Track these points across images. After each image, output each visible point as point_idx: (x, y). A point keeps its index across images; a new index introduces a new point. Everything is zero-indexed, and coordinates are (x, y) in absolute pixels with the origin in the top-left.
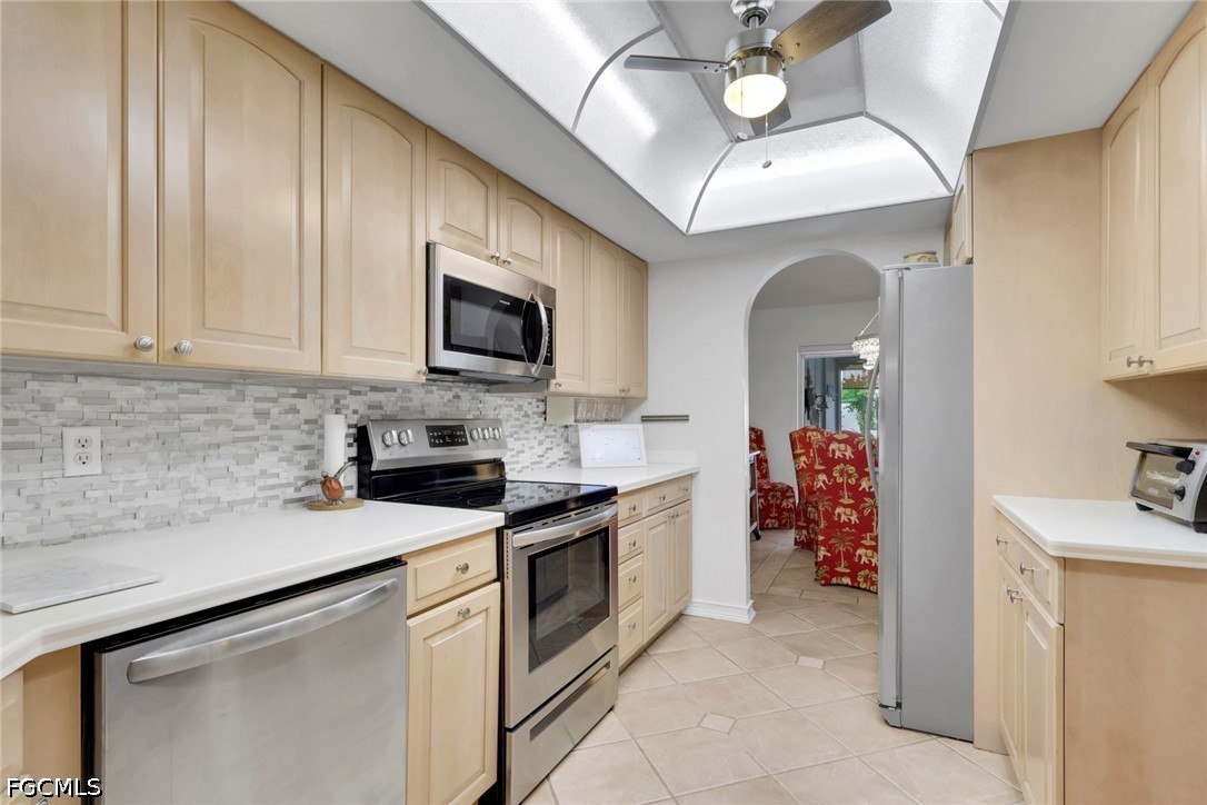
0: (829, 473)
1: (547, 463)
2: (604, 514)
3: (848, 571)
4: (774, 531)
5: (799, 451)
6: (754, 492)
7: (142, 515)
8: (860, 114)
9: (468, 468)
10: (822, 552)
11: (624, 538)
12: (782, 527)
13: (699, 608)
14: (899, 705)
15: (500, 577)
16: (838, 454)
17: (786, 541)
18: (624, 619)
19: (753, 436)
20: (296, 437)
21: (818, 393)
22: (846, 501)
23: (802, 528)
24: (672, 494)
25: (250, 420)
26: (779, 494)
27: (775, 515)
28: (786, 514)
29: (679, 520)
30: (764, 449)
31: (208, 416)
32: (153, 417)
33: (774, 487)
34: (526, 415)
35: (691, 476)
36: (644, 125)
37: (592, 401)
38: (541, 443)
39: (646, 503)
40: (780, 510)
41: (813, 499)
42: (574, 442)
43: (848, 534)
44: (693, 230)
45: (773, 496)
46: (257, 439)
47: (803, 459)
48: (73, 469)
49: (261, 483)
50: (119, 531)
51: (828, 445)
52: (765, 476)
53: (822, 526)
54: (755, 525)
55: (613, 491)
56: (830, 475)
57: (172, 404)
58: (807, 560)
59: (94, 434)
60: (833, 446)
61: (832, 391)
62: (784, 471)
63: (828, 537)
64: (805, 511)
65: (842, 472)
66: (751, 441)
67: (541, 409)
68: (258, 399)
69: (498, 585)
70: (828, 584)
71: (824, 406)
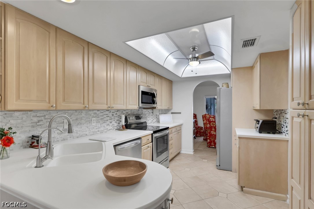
0: (210, 124)
1: (153, 122)
2: (167, 132)
3: (214, 144)
4: (199, 137)
5: (204, 119)
6: (194, 128)
7: (100, 131)
8: (213, 59)
9: (142, 123)
10: (208, 141)
11: (170, 136)
12: (201, 136)
13: (183, 151)
14: (220, 166)
15: (152, 142)
16: (212, 120)
17: (201, 139)
18: (170, 151)
19: (194, 116)
20: (117, 118)
21: (209, 105)
22: (213, 130)
23: (205, 136)
24: (178, 128)
25: (111, 116)
26: (200, 129)
27: (199, 133)
28: (202, 133)
29: (179, 133)
30: (197, 119)
31: (107, 115)
32: (101, 116)
33: (199, 127)
34: (150, 113)
35: (181, 125)
36: (175, 61)
37: (162, 110)
38: (152, 118)
39: (174, 130)
40: (200, 132)
41: (207, 130)
42: (158, 118)
43: (214, 137)
44: (182, 77)
45: (199, 129)
46: (112, 119)
47: (205, 121)
48: (93, 124)
49: (113, 126)
50: (97, 134)
51: (210, 118)
52: (197, 125)
53: (208, 135)
54: (195, 135)
55: (168, 128)
56: (210, 125)
57: (103, 114)
58: (206, 143)
59: (95, 119)
60: (211, 118)
61: (213, 105)
62: (201, 124)
63: (210, 137)
64: (205, 132)
65: (212, 124)
66: (194, 117)
67: (152, 112)
68: (112, 112)
69: (152, 143)
70: (210, 147)
71: (211, 108)
